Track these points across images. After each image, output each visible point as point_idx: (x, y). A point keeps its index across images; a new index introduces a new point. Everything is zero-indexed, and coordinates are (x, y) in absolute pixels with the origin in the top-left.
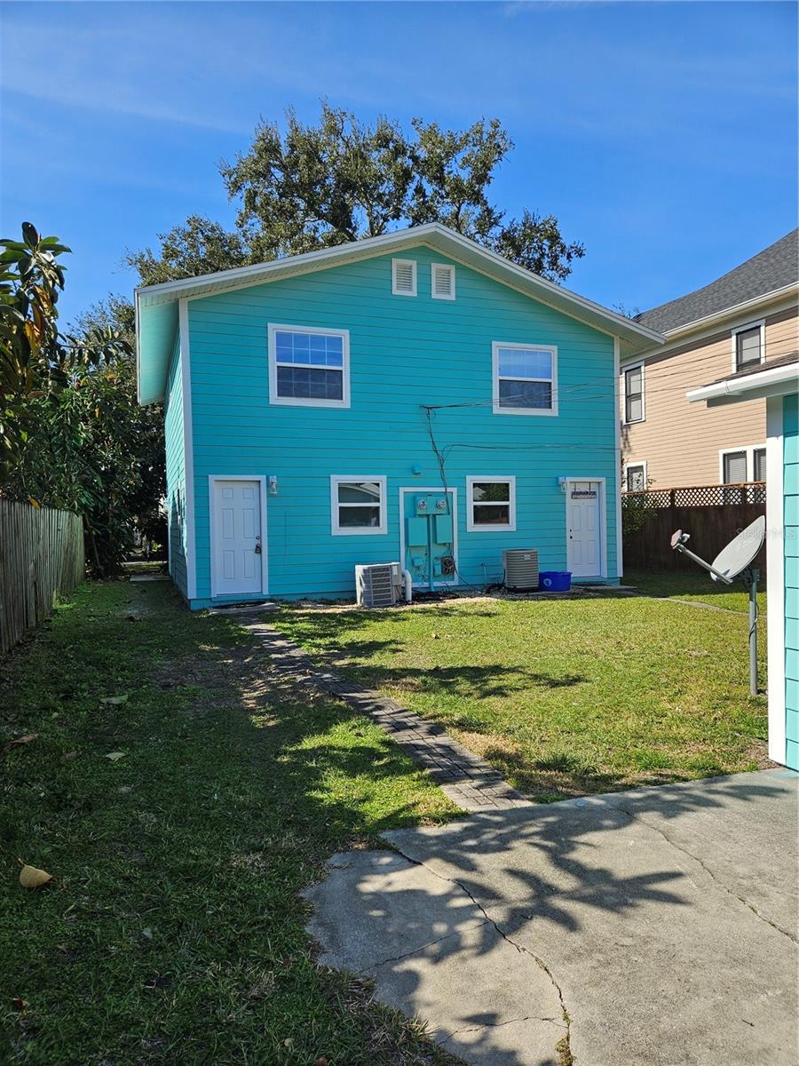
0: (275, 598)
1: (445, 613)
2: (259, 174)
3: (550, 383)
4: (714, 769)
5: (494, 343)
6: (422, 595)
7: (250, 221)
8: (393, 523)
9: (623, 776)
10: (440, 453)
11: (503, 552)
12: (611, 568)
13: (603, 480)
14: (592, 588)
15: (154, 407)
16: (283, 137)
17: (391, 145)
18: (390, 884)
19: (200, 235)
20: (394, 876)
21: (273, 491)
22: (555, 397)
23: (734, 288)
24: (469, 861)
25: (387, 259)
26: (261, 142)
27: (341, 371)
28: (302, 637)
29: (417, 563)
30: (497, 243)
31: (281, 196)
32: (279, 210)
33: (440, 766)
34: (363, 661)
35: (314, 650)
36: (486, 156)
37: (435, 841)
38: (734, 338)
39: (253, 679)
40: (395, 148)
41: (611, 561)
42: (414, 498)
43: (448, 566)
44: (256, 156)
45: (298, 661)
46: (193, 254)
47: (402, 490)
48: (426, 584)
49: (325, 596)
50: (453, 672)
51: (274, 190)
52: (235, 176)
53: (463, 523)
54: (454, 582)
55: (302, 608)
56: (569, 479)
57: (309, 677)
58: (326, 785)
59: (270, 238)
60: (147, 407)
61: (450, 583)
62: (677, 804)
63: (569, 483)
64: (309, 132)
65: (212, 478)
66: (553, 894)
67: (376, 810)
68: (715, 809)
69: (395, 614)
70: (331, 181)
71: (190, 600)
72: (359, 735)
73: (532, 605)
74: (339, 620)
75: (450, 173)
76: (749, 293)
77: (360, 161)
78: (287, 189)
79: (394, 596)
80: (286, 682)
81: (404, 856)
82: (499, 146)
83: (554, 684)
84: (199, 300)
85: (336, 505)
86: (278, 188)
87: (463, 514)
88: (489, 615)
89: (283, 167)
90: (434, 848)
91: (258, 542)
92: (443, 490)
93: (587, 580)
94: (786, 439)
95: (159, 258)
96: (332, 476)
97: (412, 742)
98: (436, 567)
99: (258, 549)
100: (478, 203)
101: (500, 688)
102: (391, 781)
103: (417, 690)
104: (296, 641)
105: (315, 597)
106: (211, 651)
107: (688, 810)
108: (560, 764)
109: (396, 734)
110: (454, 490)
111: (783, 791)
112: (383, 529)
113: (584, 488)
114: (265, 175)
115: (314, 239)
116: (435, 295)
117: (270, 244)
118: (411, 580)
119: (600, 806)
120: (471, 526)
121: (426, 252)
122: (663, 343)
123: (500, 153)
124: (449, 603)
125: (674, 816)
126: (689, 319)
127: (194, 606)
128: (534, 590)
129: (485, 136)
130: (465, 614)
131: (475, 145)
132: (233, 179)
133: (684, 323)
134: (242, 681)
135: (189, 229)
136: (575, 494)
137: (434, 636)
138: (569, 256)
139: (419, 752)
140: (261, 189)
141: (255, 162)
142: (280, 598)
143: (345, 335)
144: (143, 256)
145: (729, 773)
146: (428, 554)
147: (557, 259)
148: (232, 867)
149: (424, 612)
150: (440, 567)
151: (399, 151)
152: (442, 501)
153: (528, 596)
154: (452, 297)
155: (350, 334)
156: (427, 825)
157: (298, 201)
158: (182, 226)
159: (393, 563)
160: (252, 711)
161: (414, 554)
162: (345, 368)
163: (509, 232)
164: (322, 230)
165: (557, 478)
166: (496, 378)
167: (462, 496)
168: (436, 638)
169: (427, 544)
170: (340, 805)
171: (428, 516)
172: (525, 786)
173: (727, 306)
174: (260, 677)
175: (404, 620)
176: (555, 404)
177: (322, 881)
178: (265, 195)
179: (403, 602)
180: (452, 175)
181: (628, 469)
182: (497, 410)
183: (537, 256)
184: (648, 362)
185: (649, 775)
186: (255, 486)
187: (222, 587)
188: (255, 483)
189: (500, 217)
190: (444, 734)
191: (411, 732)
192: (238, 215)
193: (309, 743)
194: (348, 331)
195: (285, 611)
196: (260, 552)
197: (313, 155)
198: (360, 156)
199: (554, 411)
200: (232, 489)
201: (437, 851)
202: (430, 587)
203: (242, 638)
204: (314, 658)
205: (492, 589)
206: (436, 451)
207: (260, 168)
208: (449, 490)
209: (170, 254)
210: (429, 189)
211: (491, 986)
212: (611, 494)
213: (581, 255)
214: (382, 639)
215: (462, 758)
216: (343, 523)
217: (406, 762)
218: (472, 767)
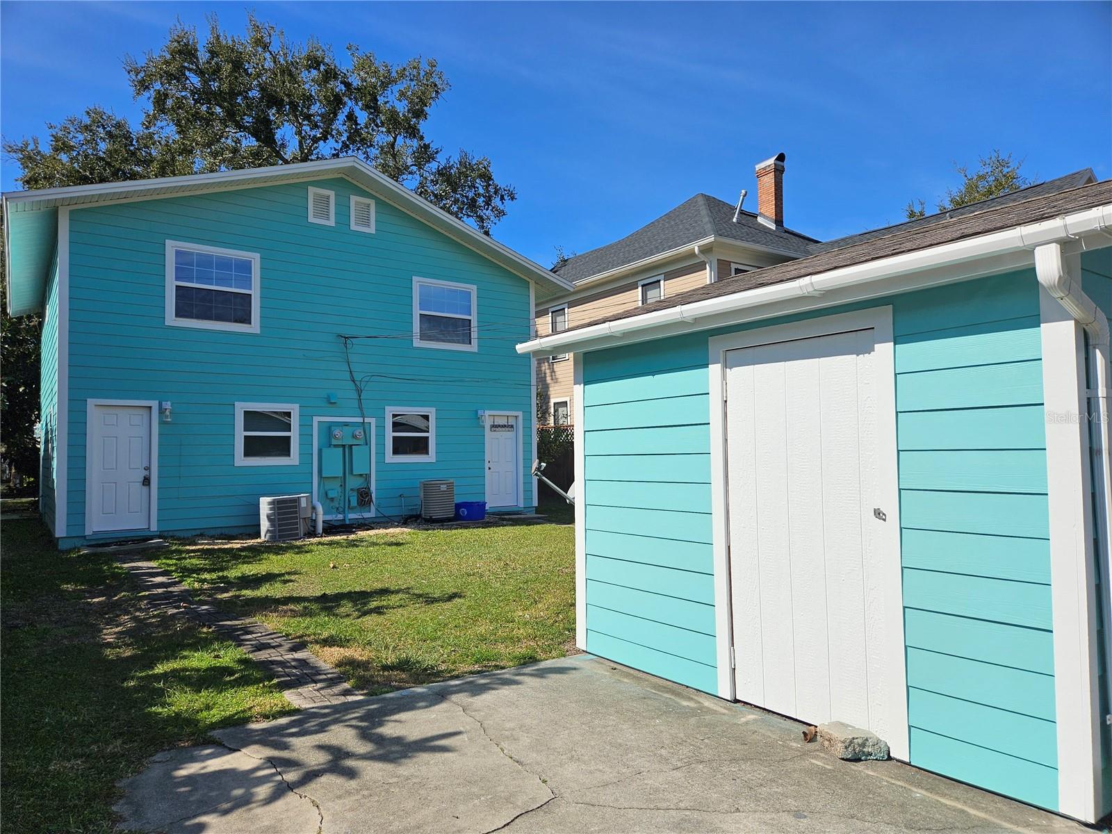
0: (166, 534)
1: (353, 544)
2: (170, 76)
3: (470, 320)
4: (531, 658)
5: (415, 278)
6: (335, 527)
7: (159, 124)
8: (306, 454)
9: (454, 670)
10: (358, 383)
11: (420, 482)
12: (528, 498)
13: (520, 414)
14: (506, 517)
15: (29, 317)
16: (202, 42)
17: (322, 68)
18: (204, 768)
19: (101, 130)
20: (210, 762)
21: (167, 417)
22: (474, 335)
23: (642, 244)
24: (285, 743)
25: (303, 186)
26: (176, 44)
27: (251, 295)
28: (187, 572)
29: (331, 495)
30: (432, 177)
31: (196, 101)
32: (193, 116)
33: (289, 676)
34: (248, 593)
35: (196, 585)
36: (423, 93)
37: (259, 733)
38: (640, 288)
39: (118, 616)
40: (326, 71)
41: (528, 491)
42: (330, 428)
43: (364, 497)
44: (168, 57)
45: (175, 596)
46: (90, 151)
47: (316, 419)
48: (340, 517)
49: (224, 531)
50: (338, 598)
51: (189, 95)
52: (142, 74)
53: (381, 453)
54: (371, 514)
55: (196, 544)
56: (487, 413)
57: (183, 610)
58: (168, 700)
59: (183, 144)
60: (20, 319)
61: (367, 515)
62: (487, 686)
63: (488, 416)
64: (234, 41)
65: (91, 402)
66: (348, 758)
67: (215, 715)
68: (514, 687)
69: (298, 547)
70: (255, 94)
71: (58, 538)
72: (217, 657)
73: (441, 534)
74: (235, 555)
75: (386, 103)
76: (651, 250)
77: (287, 78)
78: (205, 95)
79: (302, 530)
80: (154, 616)
81: (226, 747)
82: (436, 85)
83: (430, 600)
84: (82, 210)
85: (240, 434)
86: (193, 93)
87: (381, 445)
88: (398, 544)
89: (200, 73)
90: (257, 738)
91: (147, 473)
92: (360, 420)
93: (503, 510)
94: (586, 386)
95: (46, 149)
96: (236, 403)
97: (270, 659)
98: (351, 498)
99: (146, 481)
100: (415, 137)
101: (378, 608)
102: (236, 692)
103: (295, 614)
104: (178, 577)
105: (212, 533)
106: (74, 591)
107: (493, 689)
108: (403, 665)
109: (256, 653)
110: (373, 421)
111: (575, 669)
112: (294, 458)
113: (503, 421)
114: (178, 77)
115: (235, 151)
116: (353, 227)
117: (183, 150)
118: (322, 513)
119: (423, 693)
120: (390, 457)
121: (346, 184)
122: (572, 290)
123: (437, 92)
124: (362, 534)
125: (478, 695)
126: (604, 268)
127: (62, 546)
128: (449, 520)
129: (422, 73)
130: (374, 544)
131: (411, 80)
132: (139, 77)
133: (600, 271)
134: (106, 618)
135: (87, 121)
136: (494, 427)
137: (332, 565)
138: (502, 198)
139: (274, 666)
140: (174, 92)
141: (167, 63)
142: (171, 534)
143: (255, 258)
144: (27, 145)
145: (542, 661)
146: (343, 485)
147: (490, 200)
148: (49, 771)
149: (331, 544)
150: (356, 498)
151: (330, 75)
152: (359, 432)
153: (442, 525)
154: (372, 230)
155: (261, 258)
156: (257, 721)
157: (218, 110)
158: (78, 116)
159: (302, 495)
160: (109, 645)
161: (329, 485)
162: (255, 293)
163: (445, 168)
164: (244, 143)
165: (477, 412)
166: (417, 312)
167: (380, 427)
168: (334, 567)
169: (341, 475)
170: (178, 715)
171: (344, 446)
172: (363, 683)
173: (634, 260)
174: (127, 613)
175: (307, 552)
176: (474, 342)
177: (140, 773)
178: (177, 98)
179: (312, 534)
180: (388, 105)
181: (555, 404)
182: (417, 343)
183: (471, 195)
184: (572, 305)
185: (477, 668)
186: (145, 413)
187: (98, 522)
188: (146, 409)
189: (437, 153)
190: (305, 650)
191: (273, 650)
192: (144, 115)
193: (160, 669)
194: (259, 255)
195: (174, 548)
196: (149, 484)
197: (237, 65)
198: (288, 72)
199: (474, 347)
200: (117, 415)
201: (259, 740)
202: (344, 520)
203: (115, 576)
204: (194, 592)
205: (408, 520)
206: (353, 381)
207: (172, 69)
208: (367, 420)
209: (62, 146)
210: (362, 117)
211: (266, 823)
212: (528, 427)
213: (513, 198)
214: (276, 572)
215: (313, 668)
216: (248, 453)
217: (257, 674)
218: (320, 674)
